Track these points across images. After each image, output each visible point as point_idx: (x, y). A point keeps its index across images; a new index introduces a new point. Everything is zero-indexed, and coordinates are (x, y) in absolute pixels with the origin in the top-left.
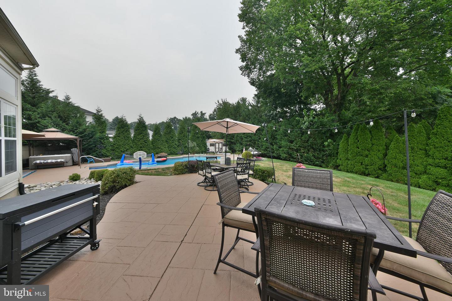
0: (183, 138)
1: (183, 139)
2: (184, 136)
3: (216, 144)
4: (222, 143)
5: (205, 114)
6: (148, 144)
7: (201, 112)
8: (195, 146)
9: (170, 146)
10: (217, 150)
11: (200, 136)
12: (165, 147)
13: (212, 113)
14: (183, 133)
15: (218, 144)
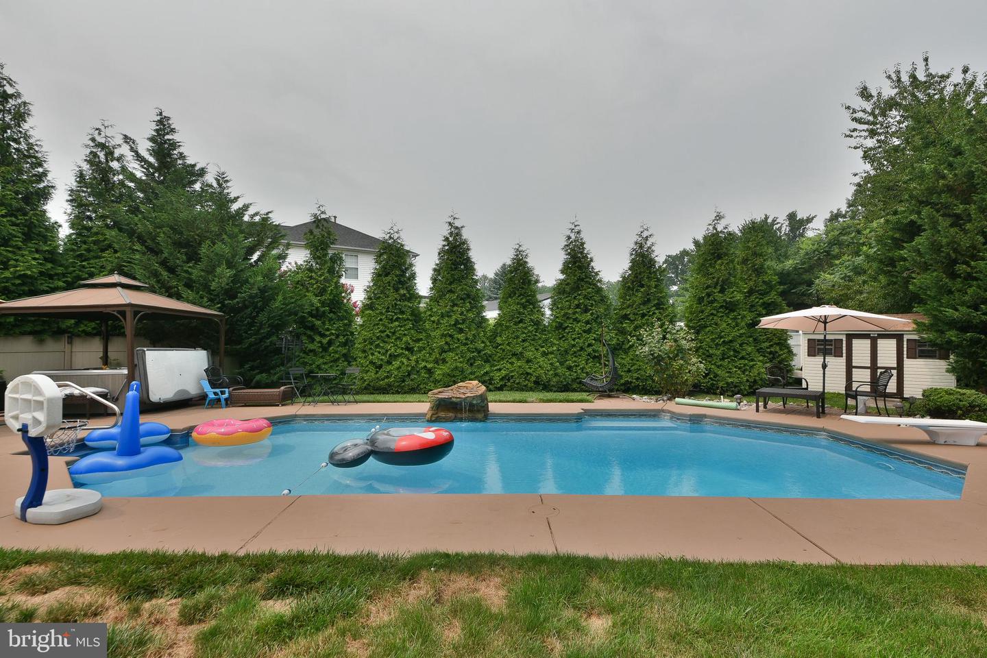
0: (644, 309)
1: (643, 315)
2: (644, 303)
3: (855, 342)
4: (899, 337)
5: (809, 220)
6: (467, 339)
7: (792, 217)
8: (680, 350)
9: (574, 346)
10: (862, 377)
11: (739, 297)
12: (544, 354)
13: (844, 209)
14: (642, 286)
15: (868, 342)
